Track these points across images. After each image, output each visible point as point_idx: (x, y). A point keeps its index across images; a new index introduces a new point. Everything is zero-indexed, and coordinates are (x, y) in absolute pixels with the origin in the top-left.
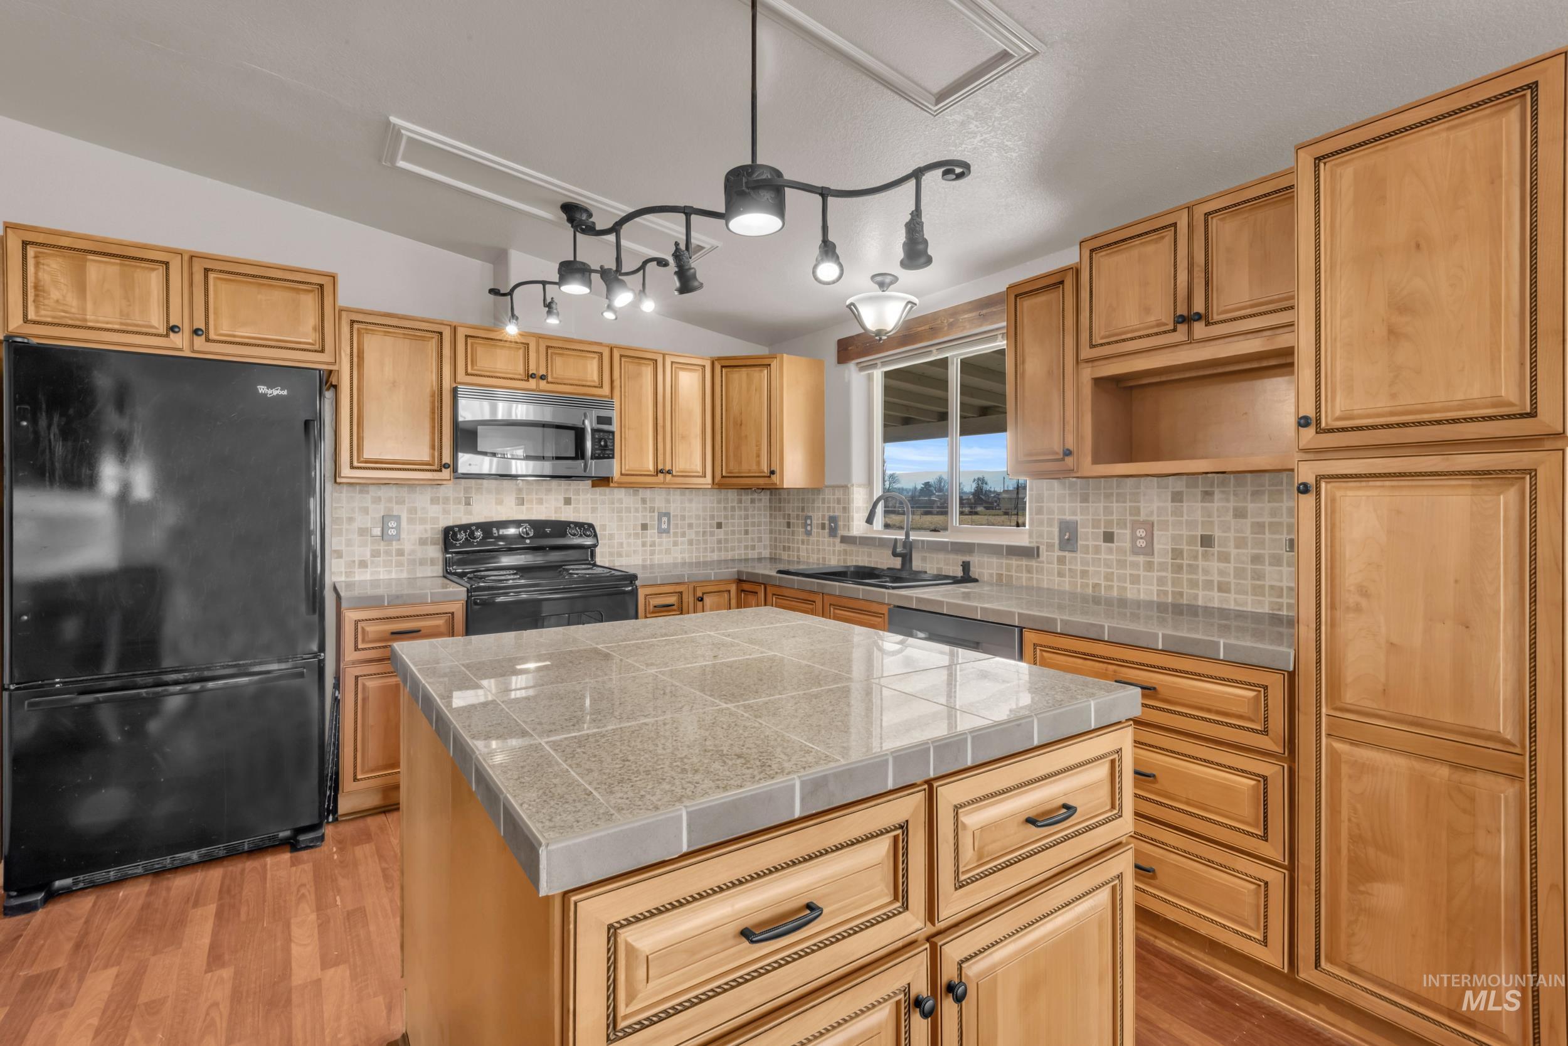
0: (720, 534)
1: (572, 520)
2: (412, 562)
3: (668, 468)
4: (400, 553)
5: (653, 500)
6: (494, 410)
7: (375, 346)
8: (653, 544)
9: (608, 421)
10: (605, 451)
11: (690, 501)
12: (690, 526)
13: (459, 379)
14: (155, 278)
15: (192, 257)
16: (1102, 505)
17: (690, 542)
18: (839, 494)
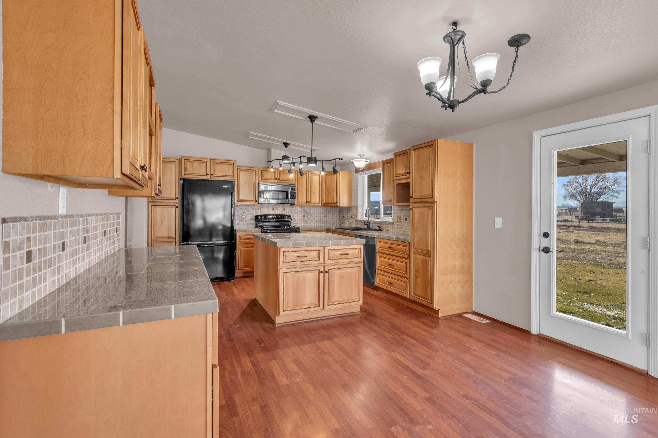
0: (325, 219)
1: (285, 214)
2: (248, 224)
3: (309, 201)
4: (246, 221)
5: (306, 209)
6: (267, 187)
7: (243, 174)
8: (306, 221)
9: (294, 189)
10: (293, 197)
11: (317, 210)
12: (316, 216)
13: (260, 181)
14: (204, 165)
15: (210, 160)
16: (405, 212)
17: (316, 221)
18: (355, 208)
